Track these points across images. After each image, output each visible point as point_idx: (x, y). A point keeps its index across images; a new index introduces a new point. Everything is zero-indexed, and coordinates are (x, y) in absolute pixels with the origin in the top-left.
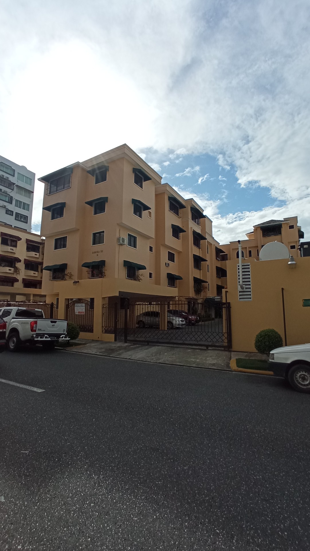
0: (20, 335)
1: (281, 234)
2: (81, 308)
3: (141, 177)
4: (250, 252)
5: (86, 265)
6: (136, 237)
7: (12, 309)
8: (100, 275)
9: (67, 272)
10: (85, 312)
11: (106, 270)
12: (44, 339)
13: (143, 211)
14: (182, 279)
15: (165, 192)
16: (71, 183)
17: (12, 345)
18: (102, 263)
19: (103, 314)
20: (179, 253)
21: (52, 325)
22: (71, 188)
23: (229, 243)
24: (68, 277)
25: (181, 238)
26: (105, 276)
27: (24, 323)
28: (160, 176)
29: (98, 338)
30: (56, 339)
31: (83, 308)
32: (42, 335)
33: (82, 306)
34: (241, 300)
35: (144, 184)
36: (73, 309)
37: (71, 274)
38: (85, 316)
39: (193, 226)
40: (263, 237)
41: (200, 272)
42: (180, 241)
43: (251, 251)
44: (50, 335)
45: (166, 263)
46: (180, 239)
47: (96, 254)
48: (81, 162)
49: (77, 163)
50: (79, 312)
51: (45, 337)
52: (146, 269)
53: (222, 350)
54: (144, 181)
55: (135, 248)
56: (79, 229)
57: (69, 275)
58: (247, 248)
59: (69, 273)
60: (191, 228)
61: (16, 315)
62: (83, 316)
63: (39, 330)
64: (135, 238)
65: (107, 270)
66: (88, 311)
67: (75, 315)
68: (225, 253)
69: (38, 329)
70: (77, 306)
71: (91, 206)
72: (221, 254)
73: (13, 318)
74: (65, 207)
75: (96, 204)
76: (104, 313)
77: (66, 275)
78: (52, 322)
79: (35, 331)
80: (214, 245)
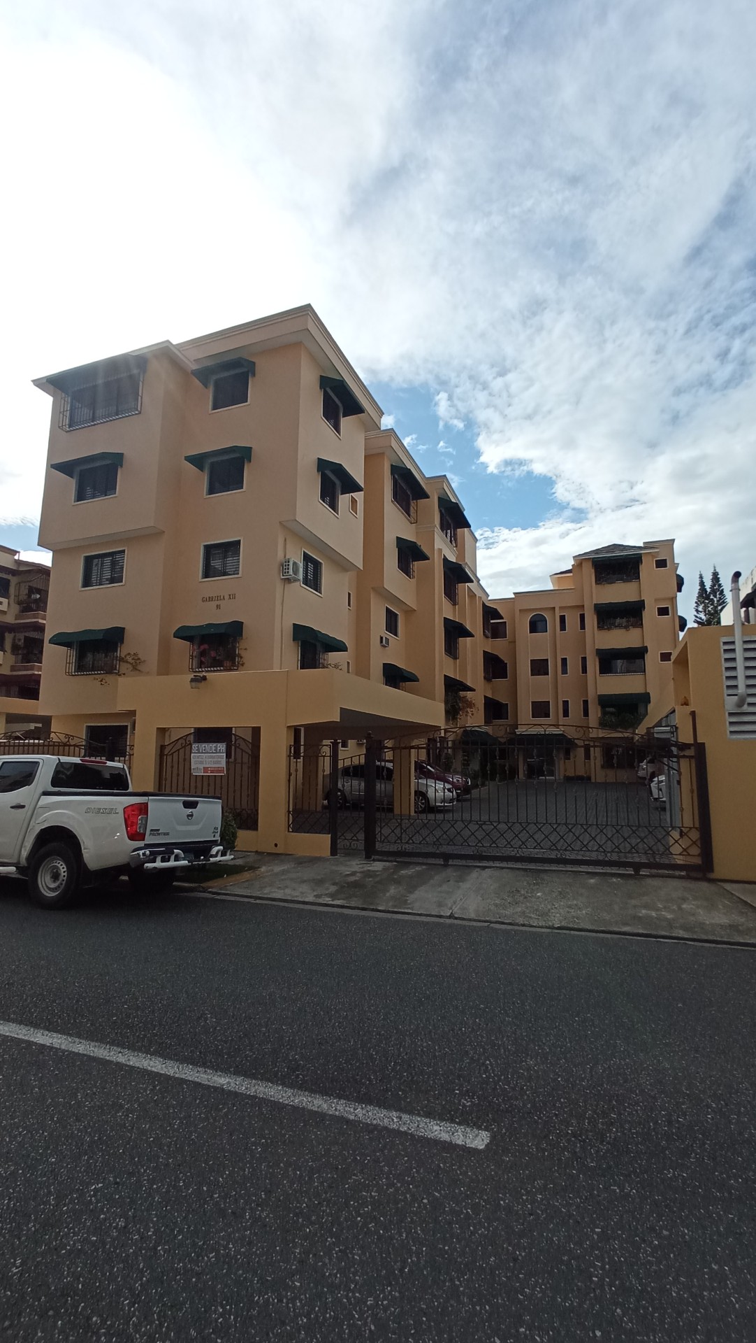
0: (84, 851)
1: (639, 578)
2: (213, 757)
3: (337, 405)
4: (562, 619)
5: (185, 634)
6: (321, 563)
7: (37, 763)
8: (227, 664)
9: (123, 651)
10: (228, 769)
11: (246, 649)
12: (172, 863)
13: (342, 494)
14: (417, 680)
15: (383, 453)
16: (140, 398)
17: (47, 886)
18: (235, 630)
19: (290, 774)
20: (409, 612)
21: (188, 816)
22: (140, 413)
23: (513, 596)
24: (129, 666)
25: (415, 574)
26: (243, 665)
27: (98, 811)
28: (379, 408)
29: (276, 845)
30: (203, 860)
31: (219, 757)
32: (167, 851)
33: (216, 750)
34: (735, 736)
35: (345, 422)
36: (185, 760)
37: (139, 659)
38: (224, 781)
39: (441, 547)
40: (596, 583)
41: (455, 664)
42: (413, 581)
43: (564, 616)
44: (186, 847)
45: (382, 638)
46: (414, 577)
47: (214, 604)
48: (175, 342)
49: (164, 345)
50: (206, 770)
51: (173, 857)
52: (347, 651)
53: (680, 877)
54: (343, 417)
55: (317, 591)
56: (164, 532)
57: (130, 660)
58: (557, 610)
59: (129, 654)
60: (440, 550)
61: (54, 784)
62: (218, 781)
63: (154, 835)
64: (317, 565)
65: (248, 648)
66: (238, 766)
67: (193, 780)
68: (502, 618)
69: (152, 830)
70: (198, 750)
71: (201, 468)
72: (492, 621)
73: (46, 793)
74: (121, 466)
75: (213, 465)
76: (293, 771)
77: (122, 660)
78: (188, 805)
79: (141, 837)
80: (480, 598)
